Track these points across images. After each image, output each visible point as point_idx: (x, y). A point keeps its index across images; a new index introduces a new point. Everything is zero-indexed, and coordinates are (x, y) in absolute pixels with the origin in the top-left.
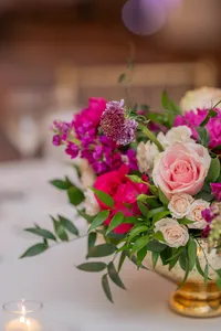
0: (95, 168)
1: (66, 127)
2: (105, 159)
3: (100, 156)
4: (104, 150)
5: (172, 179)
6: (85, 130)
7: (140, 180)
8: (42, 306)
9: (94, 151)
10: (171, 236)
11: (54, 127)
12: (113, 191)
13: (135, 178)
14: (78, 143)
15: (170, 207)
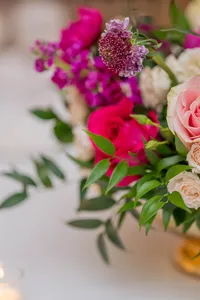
0: (88, 101)
1: (51, 49)
2: (100, 89)
3: (95, 86)
4: (100, 79)
5: (191, 123)
6: (75, 53)
7: (148, 122)
8: (23, 273)
9: (86, 78)
10: (190, 194)
11: (37, 48)
12: (113, 133)
13: (142, 119)
14: (67, 69)
15: (189, 159)
